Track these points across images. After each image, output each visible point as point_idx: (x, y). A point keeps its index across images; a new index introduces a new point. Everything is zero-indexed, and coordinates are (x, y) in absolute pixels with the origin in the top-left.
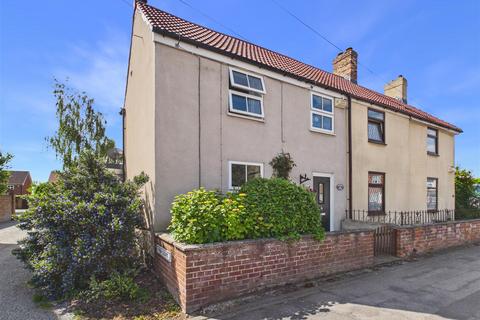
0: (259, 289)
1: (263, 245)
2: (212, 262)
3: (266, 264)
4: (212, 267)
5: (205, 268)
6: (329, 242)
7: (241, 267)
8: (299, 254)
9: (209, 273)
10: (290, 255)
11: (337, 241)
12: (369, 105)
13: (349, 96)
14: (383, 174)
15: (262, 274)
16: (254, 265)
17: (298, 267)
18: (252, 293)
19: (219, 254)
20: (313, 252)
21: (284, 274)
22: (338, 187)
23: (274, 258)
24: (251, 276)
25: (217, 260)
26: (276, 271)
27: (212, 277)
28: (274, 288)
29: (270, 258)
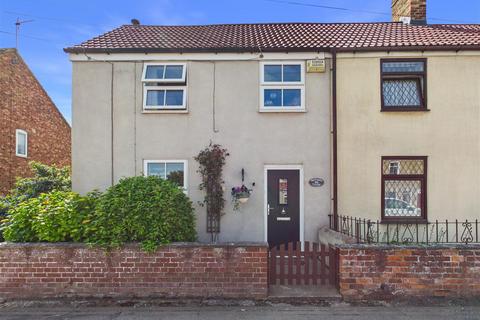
0: (69, 296)
1: (72, 249)
2: (15, 260)
3: (77, 270)
4: (15, 265)
5: (8, 265)
6: (173, 255)
7: (47, 270)
8: (123, 265)
9: (13, 270)
10: (110, 265)
11: (188, 256)
12: (384, 55)
13: (334, 51)
14: (425, 159)
15: (72, 281)
16: (63, 270)
17: (122, 280)
18: (58, 299)
19: (22, 254)
20: (146, 265)
21: (102, 285)
22: (311, 183)
23: (88, 265)
24: (57, 280)
25: (20, 259)
26: (90, 280)
27: (16, 275)
28: (87, 298)
29: (82, 265)
